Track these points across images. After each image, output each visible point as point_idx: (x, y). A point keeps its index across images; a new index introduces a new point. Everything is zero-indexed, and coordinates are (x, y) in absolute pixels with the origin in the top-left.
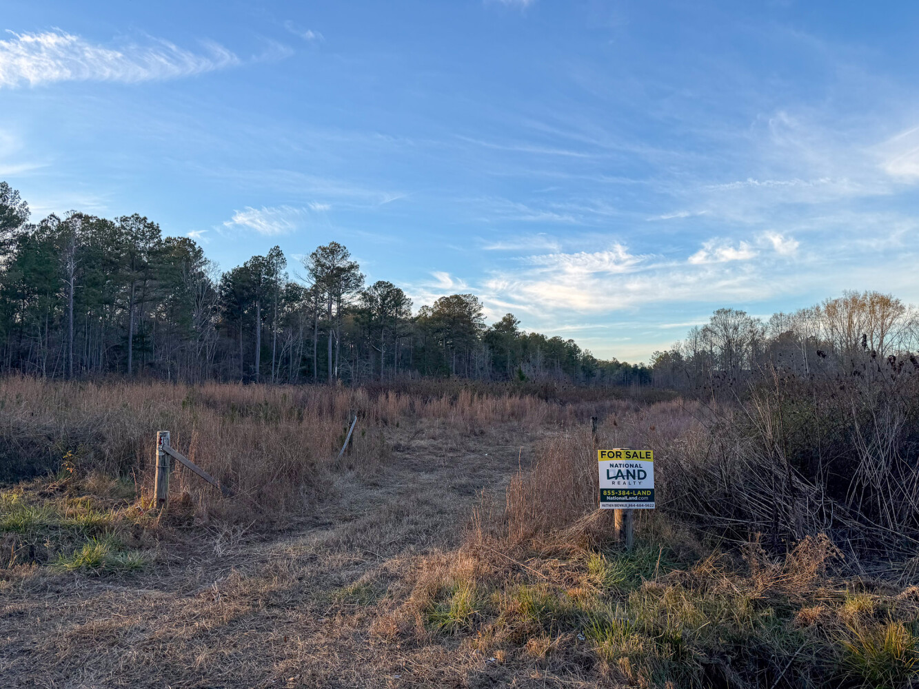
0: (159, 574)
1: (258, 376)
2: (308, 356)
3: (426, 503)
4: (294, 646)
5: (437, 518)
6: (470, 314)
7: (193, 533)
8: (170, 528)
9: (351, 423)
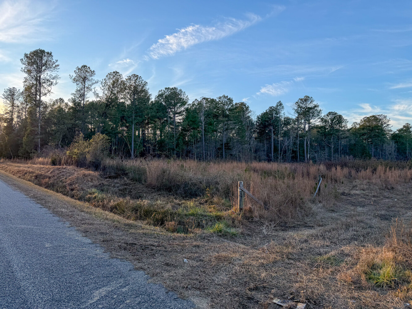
0: (243, 238)
1: (273, 159)
2: (295, 149)
3: (362, 222)
4: (301, 277)
5: (369, 230)
6: (382, 125)
7: (254, 223)
8: (245, 221)
9: (319, 181)
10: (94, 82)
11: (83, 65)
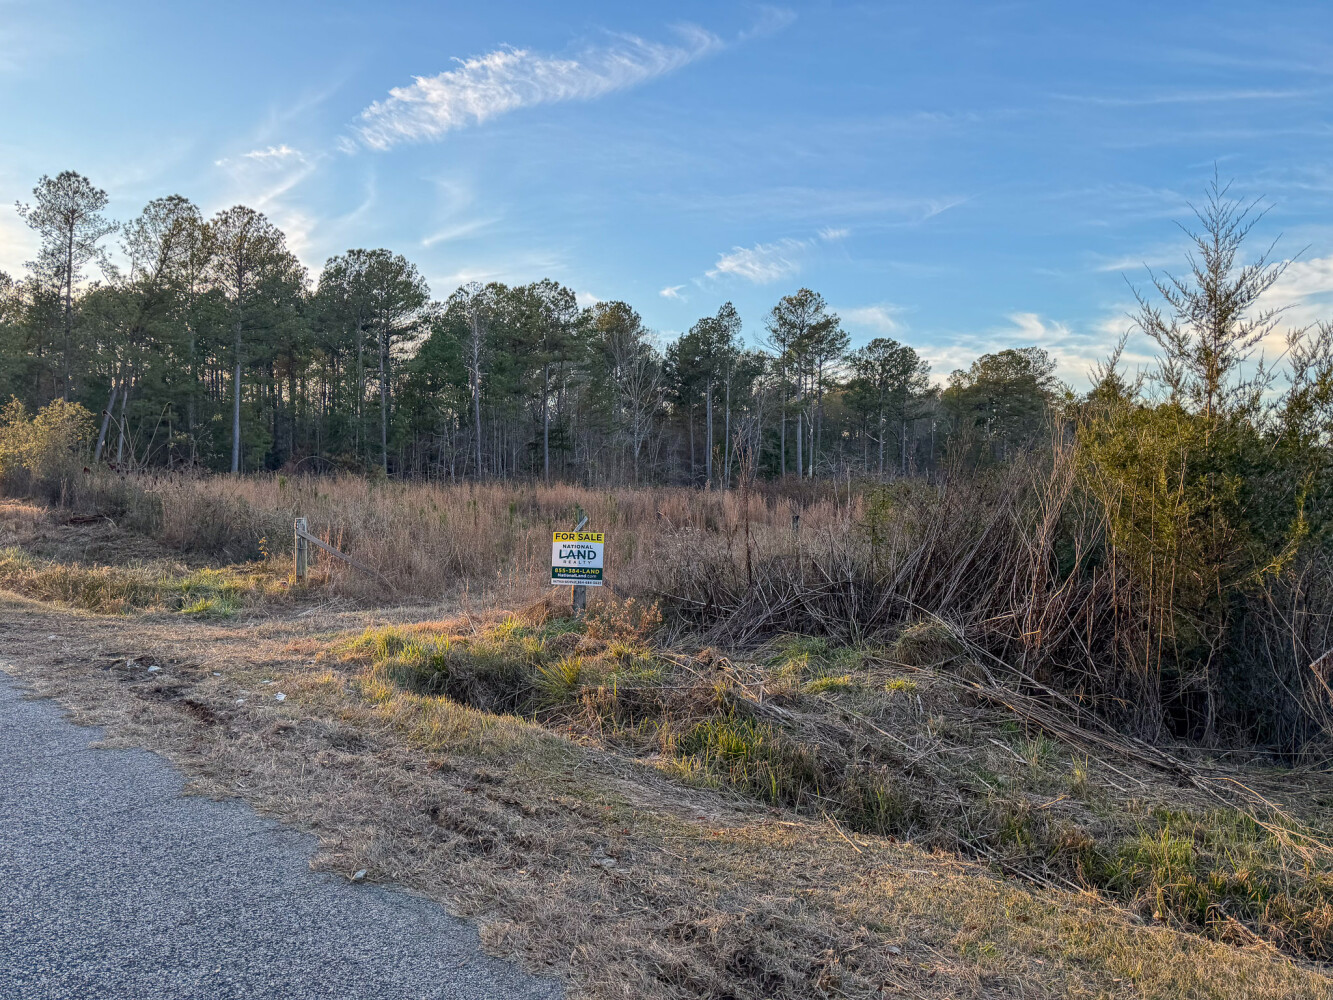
1: (708, 479)
6: (1033, 379)
10: (106, 227)
11: (64, 171)
